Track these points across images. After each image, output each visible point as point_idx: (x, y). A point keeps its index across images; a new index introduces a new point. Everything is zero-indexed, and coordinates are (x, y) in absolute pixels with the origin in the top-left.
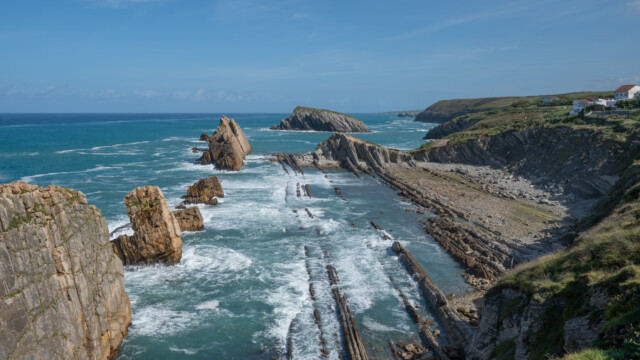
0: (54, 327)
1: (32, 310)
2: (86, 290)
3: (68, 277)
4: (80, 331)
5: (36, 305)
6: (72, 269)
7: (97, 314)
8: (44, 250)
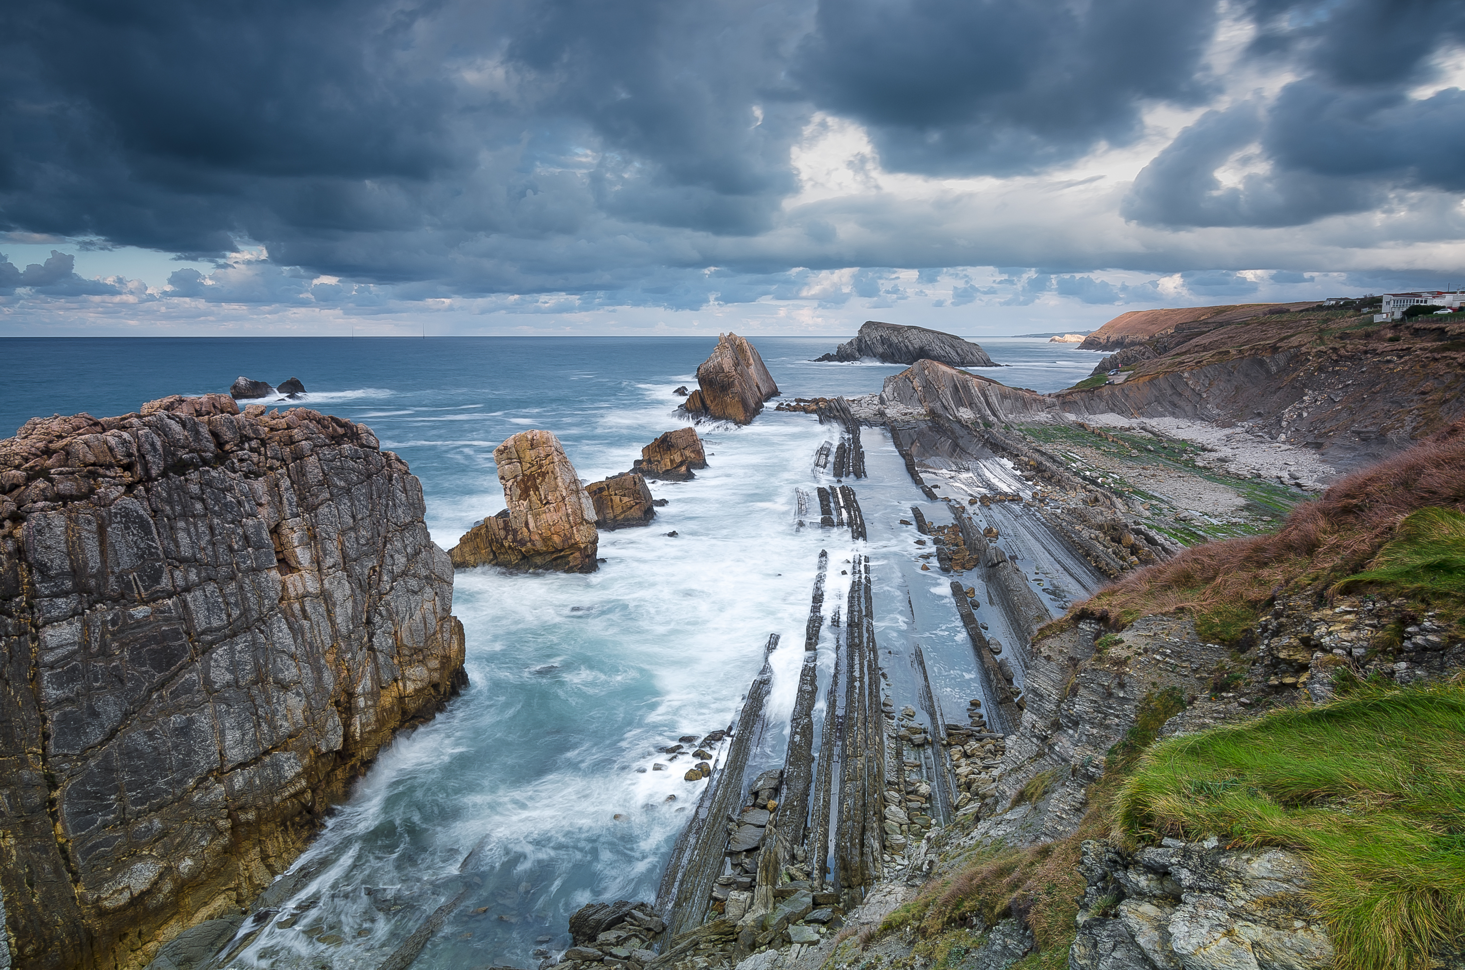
0: (257, 668)
1: (203, 632)
2: (349, 604)
3: (307, 576)
4: (328, 677)
5: (216, 623)
6: (317, 562)
7: (371, 649)
8: (250, 522)
